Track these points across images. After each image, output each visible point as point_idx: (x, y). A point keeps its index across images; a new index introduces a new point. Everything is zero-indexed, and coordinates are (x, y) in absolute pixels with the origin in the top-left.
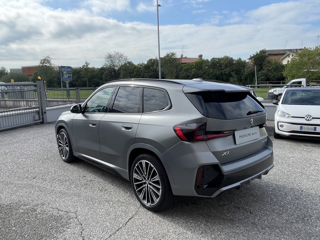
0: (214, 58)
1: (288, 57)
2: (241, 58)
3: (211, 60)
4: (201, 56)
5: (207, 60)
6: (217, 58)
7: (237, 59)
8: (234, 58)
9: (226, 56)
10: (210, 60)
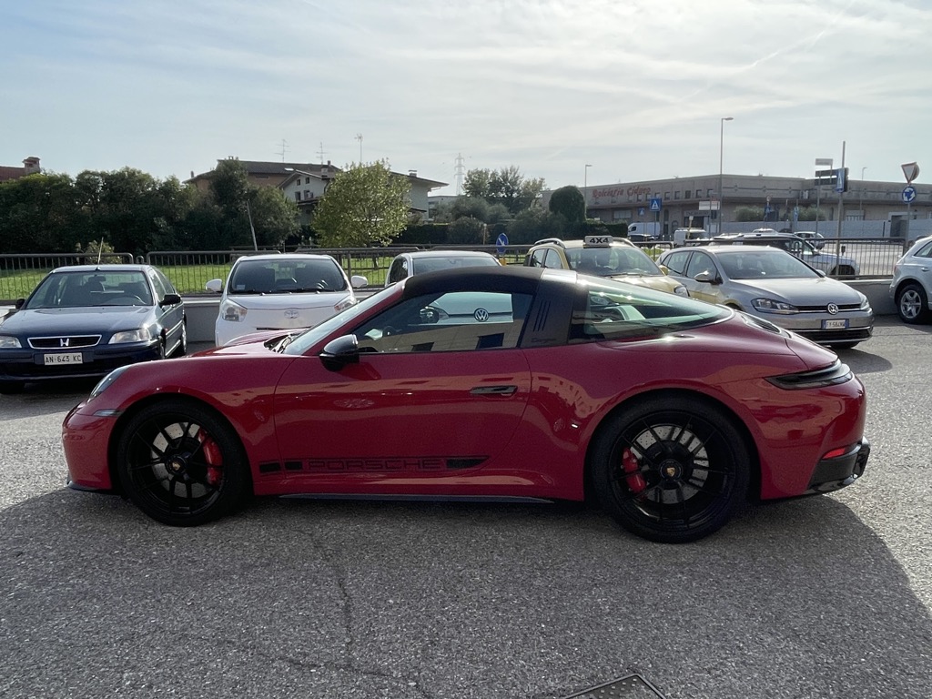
0: (87, 173)
1: (295, 182)
2: (177, 177)
3: (81, 176)
4: (33, 162)
5: (65, 177)
6: (99, 172)
7: (164, 180)
8: (154, 177)
9: (127, 168)
10: (73, 176)
